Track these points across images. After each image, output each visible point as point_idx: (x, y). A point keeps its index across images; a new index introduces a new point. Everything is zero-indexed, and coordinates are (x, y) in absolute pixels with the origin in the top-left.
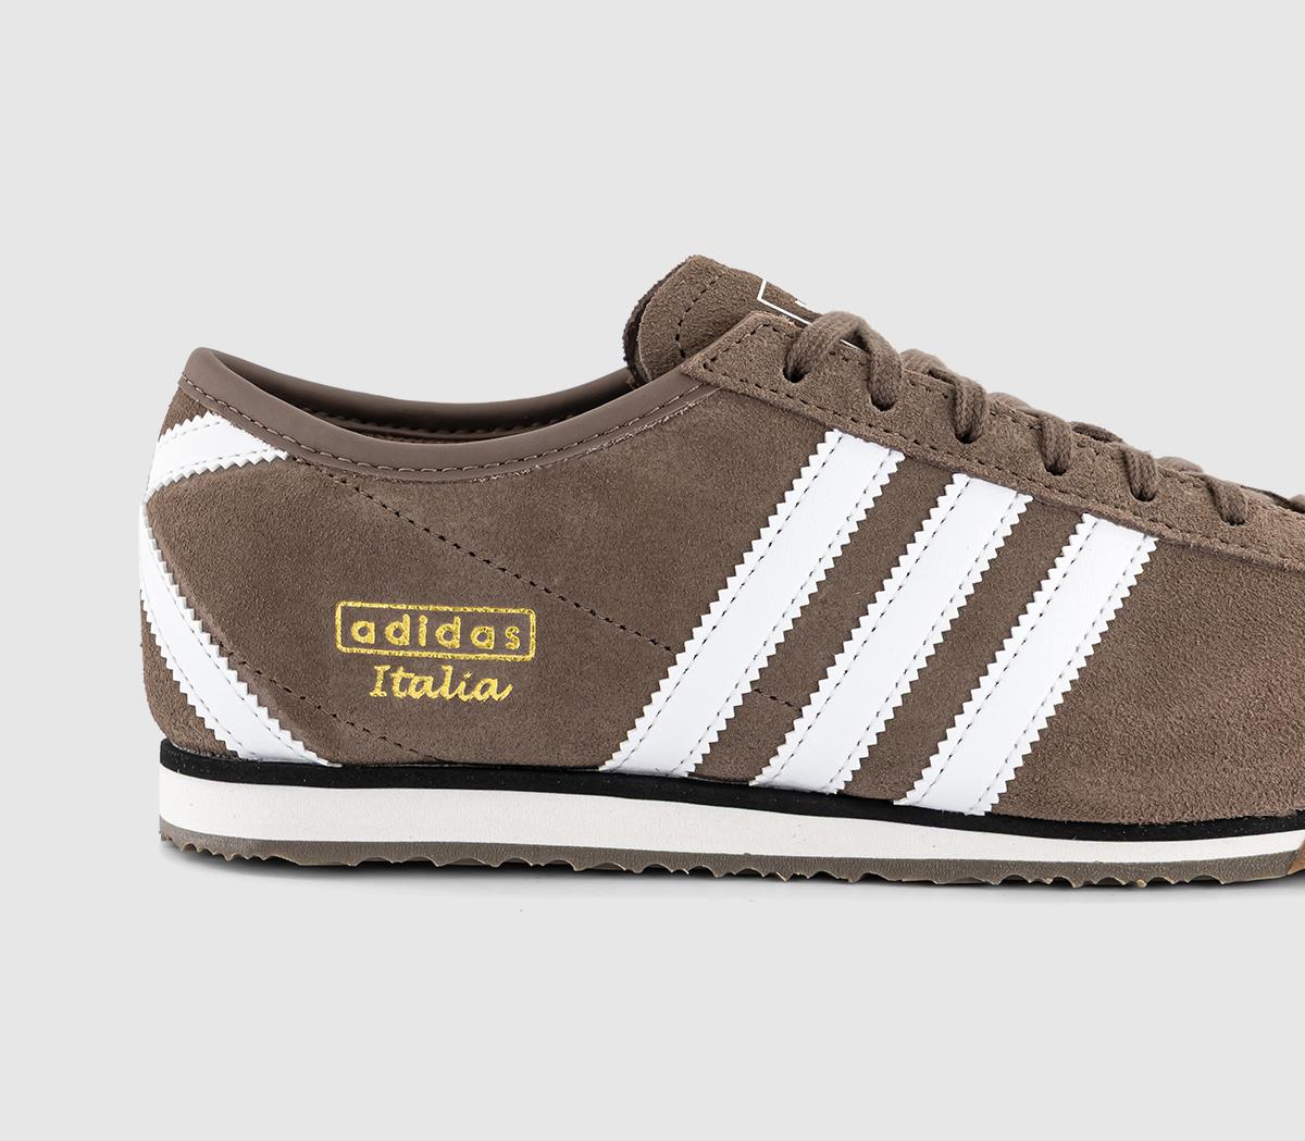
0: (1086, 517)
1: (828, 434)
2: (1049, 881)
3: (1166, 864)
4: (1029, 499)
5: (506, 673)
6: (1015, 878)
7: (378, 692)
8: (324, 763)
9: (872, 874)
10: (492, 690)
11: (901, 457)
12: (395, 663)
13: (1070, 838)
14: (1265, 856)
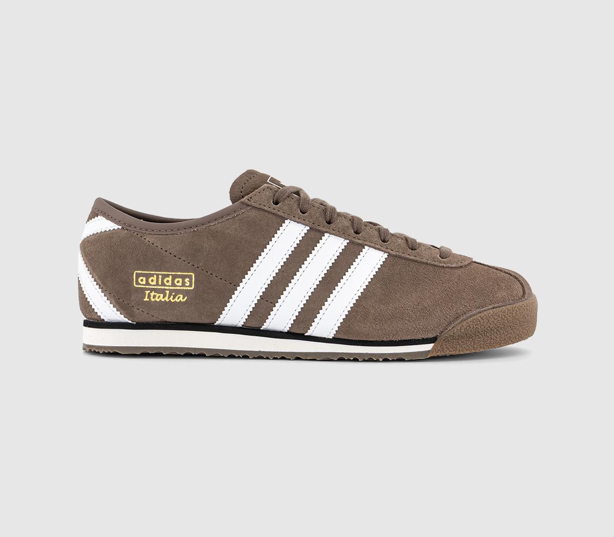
0: (366, 247)
1: (286, 221)
2: (351, 359)
3: (388, 354)
4: (348, 241)
5: (185, 293)
6: (342, 358)
7: (146, 299)
8: (130, 322)
9: (298, 357)
10: (181, 298)
11: (308, 228)
12: (152, 290)
13: (359, 345)
14: (420, 352)
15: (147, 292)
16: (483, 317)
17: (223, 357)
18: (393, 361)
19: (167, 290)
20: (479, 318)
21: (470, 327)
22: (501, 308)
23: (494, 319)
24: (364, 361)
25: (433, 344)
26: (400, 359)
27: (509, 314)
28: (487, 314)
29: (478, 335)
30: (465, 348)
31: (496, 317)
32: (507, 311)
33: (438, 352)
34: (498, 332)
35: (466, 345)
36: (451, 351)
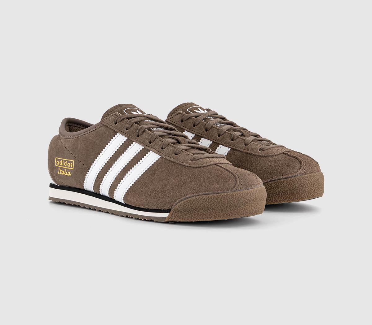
0: (151, 151)
1: (117, 134)
2: (131, 217)
3: (146, 216)
4: (143, 147)
5: (71, 171)
6: (127, 216)
7: (59, 173)
8: (56, 185)
10: (69, 174)
11: (127, 138)
12: (61, 168)
13: (134, 209)
14: (161, 217)
15: (59, 169)
16: (195, 199)
17: (87, 208)
18: (148, 221)
19: (65, 168)
20: (192, 200)
21: (186, 205)
22: (208, 196)
23: (203, 202)
24: (136, 219)
25: (168, 214)
26: (151, 220)
27: (214, 200)
28: (198, 198)
29: (194, 211)
30: (186, 218)
31: (204, 201)
32: (213, 197)
33: (170, 219)
34: (208, 211)
35: (186, 216)
36: (177, 219)
